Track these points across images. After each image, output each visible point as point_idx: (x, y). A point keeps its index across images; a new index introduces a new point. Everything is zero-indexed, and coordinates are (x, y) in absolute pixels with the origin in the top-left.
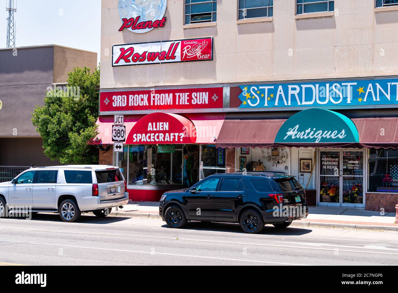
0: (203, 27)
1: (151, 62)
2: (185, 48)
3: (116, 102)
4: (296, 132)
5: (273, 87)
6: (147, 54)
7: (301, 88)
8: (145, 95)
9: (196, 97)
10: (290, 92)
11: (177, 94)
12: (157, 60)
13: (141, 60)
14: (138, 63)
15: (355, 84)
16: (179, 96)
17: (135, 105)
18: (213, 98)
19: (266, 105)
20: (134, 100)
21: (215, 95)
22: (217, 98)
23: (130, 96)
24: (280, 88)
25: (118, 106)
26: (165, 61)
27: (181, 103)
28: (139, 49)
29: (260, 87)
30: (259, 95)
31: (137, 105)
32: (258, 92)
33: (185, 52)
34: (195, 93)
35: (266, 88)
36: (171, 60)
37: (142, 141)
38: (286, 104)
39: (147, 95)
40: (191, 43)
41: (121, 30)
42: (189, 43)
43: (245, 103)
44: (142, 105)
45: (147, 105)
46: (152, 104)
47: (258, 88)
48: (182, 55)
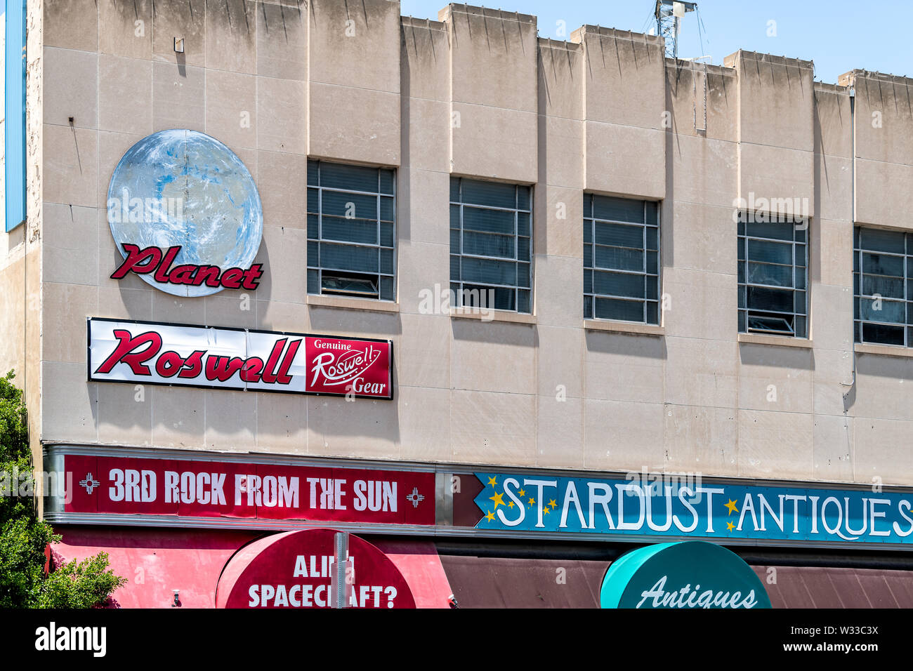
0: (363, 310)
1: (216, 383)
2: (319, 358)
3: (121, 488)
4: (660, 592)
5: (554, 484)
6: (204, 359)
7: (615, 491)
8: (215, 475)
9: (366, 493)
10: (593, 499)
11: (313, 481)
12: (235, 381)
13: (185, 374)
14: (175, 379)
15: (721, 491)
16: (318, 486)
17: (185, 500)
18: (411, 497)
19: (540, 524)
20: (179, 486)
21: (415, 492)
22: (421, 498)
23: (168, 474)
24: (571, 486)
25: (129, 499)
26: (261, 385)
27: (323, 507)
28: (179, 342)
29: (527, 482)
30: (524, 500)
31: (192, 500)
32: (522, 493)
33: (319, 368)
34: (363, 483)
35: (540, 484)
36: (277, 386)
37: (277, 604)
38: (584, 526)
39: (223, 476)
40: (335, 347)
41: (118, 275)
42: (329, 345)
43: (490, 516)
44: (206, 502)
45: (223, 502)
46: (238, 502)
47: (521, 483)
48: (310, 376)
